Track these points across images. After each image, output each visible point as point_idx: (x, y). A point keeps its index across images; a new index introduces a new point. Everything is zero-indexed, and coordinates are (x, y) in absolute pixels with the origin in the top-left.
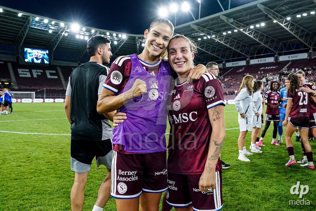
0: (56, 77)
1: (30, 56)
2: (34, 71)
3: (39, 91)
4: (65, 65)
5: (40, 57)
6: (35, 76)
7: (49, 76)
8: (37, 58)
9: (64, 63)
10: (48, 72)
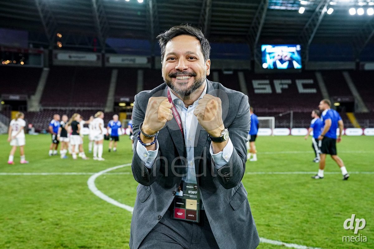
0: (314, 91)
1: (271, 58)
2: (277, 83)
3: (281, 115)
4: (330, 68)
5: (287, 58)
6: (279, 90)
7: (301, 90)
8: (282, 61)
9: (329, 65)
10: (299, 83)
